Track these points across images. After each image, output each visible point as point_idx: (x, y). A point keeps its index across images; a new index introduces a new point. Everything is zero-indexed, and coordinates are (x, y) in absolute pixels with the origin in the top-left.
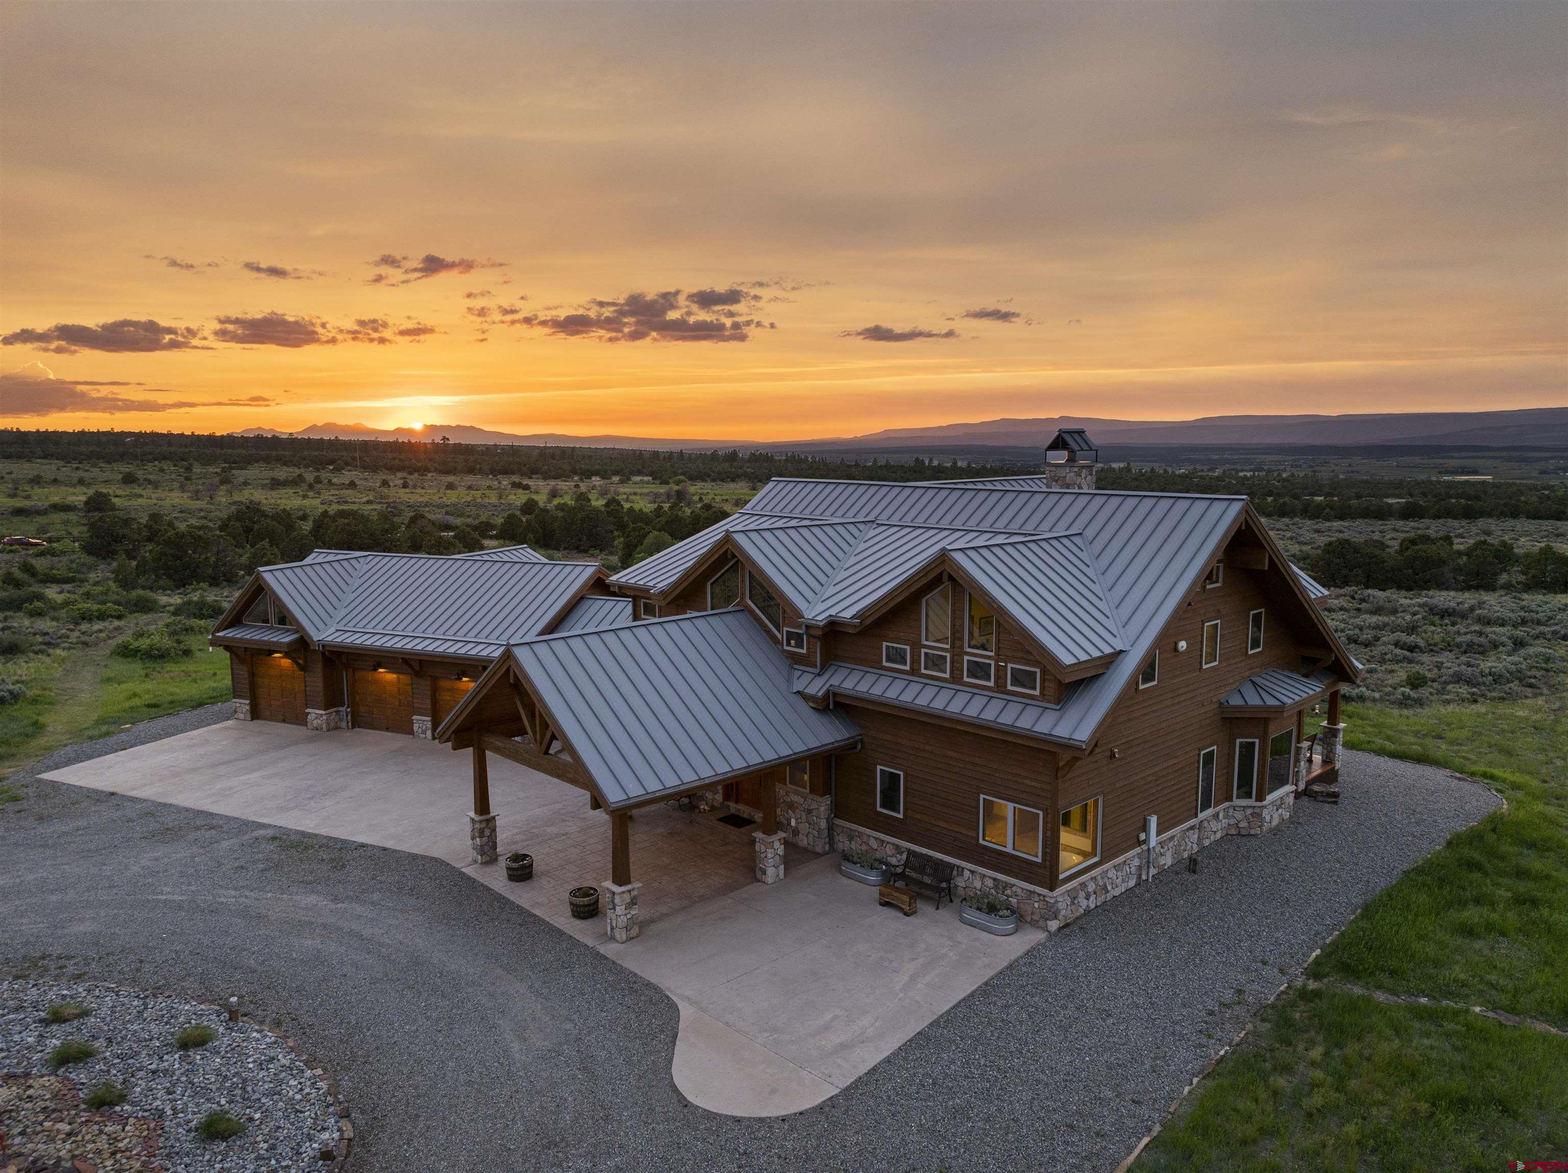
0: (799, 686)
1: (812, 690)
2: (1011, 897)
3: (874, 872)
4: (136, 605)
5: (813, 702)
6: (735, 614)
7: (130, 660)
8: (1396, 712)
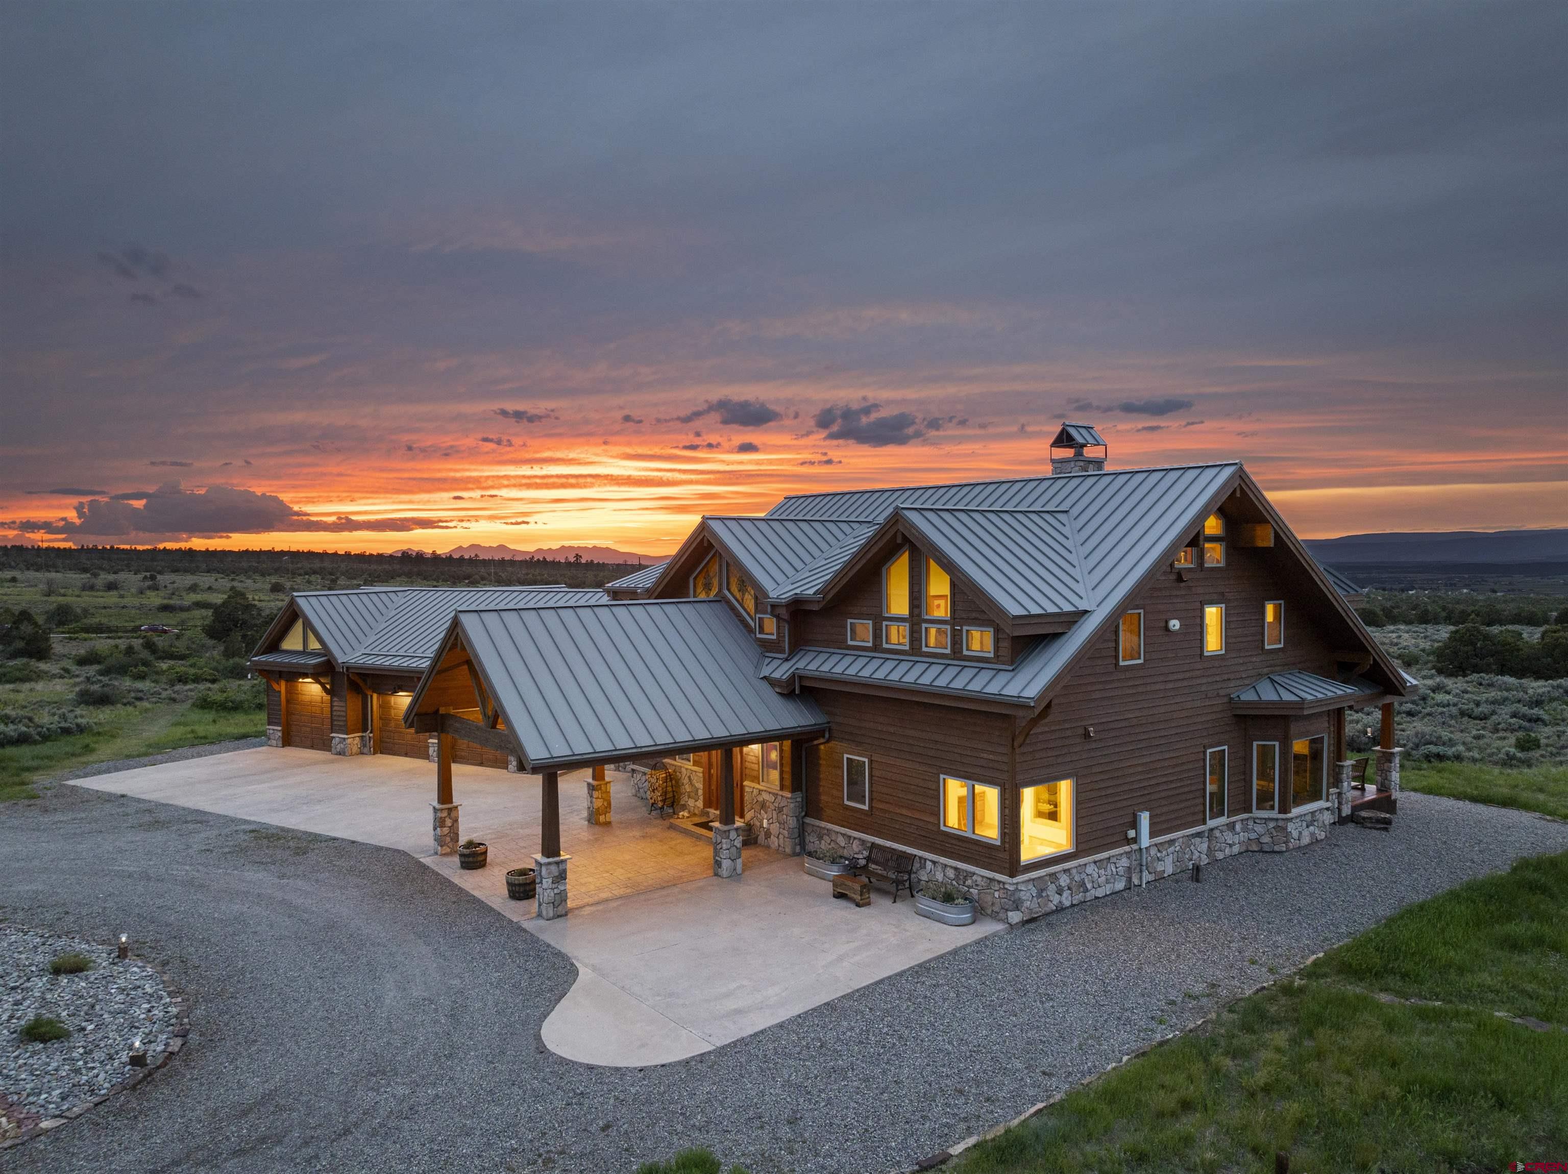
0: (766, 672)
1: (777, 675)
2: (972, 887)
3: (835, 868)
4: (231, 672)
5: (780, 686)
6: (712, 604)
7: (206, 711)
8: (1496, 771)
